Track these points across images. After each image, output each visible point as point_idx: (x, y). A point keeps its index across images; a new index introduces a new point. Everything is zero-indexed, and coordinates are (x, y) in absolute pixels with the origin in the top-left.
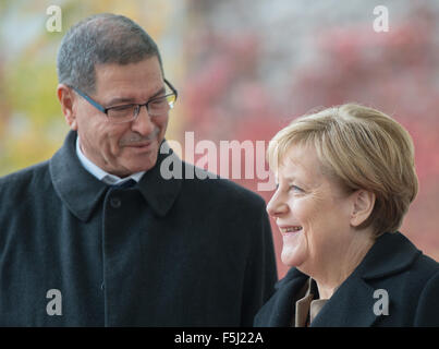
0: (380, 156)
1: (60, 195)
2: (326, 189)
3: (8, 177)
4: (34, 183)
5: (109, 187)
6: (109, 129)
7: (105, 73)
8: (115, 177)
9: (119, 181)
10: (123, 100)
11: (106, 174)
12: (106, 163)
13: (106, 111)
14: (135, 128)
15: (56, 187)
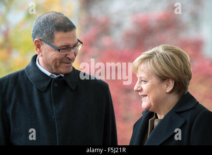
0: (174, 65)
1: (32, 82)
2: (154, 80)
3: (9, 76)
4: (20, 78)
5: (53, 79)
6: (58, 56)
7: (58, 35)
8: (55, 75)
9: (56, 76)
10: (65, 46)
11: (51, 74)
12: (52, 70)
13: (59, 50)
14: (68, 56)
15: (30, 79)
